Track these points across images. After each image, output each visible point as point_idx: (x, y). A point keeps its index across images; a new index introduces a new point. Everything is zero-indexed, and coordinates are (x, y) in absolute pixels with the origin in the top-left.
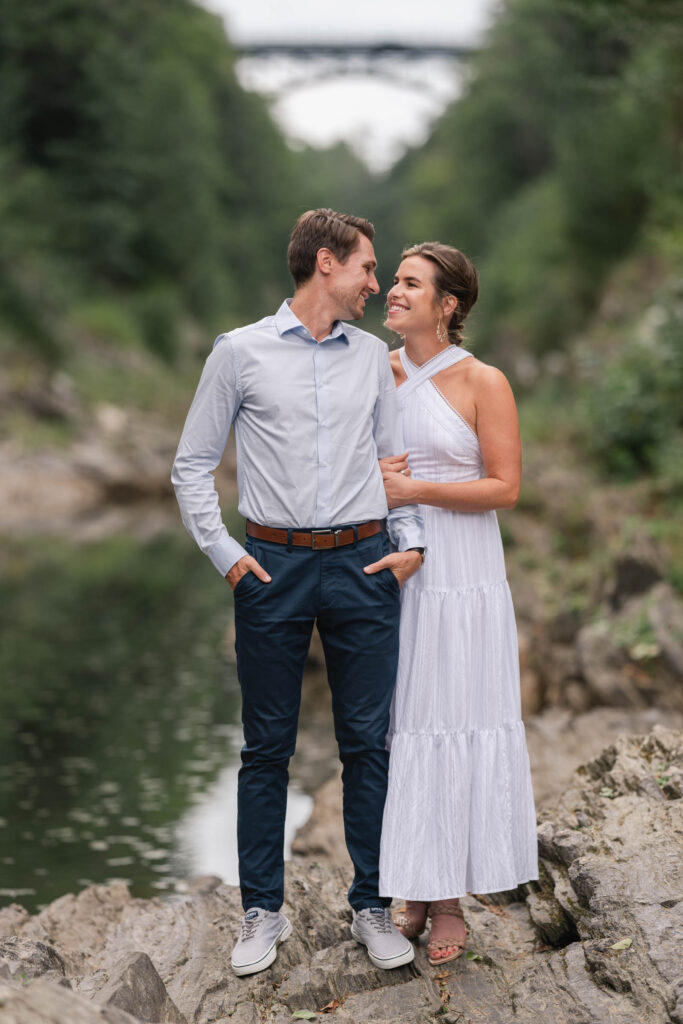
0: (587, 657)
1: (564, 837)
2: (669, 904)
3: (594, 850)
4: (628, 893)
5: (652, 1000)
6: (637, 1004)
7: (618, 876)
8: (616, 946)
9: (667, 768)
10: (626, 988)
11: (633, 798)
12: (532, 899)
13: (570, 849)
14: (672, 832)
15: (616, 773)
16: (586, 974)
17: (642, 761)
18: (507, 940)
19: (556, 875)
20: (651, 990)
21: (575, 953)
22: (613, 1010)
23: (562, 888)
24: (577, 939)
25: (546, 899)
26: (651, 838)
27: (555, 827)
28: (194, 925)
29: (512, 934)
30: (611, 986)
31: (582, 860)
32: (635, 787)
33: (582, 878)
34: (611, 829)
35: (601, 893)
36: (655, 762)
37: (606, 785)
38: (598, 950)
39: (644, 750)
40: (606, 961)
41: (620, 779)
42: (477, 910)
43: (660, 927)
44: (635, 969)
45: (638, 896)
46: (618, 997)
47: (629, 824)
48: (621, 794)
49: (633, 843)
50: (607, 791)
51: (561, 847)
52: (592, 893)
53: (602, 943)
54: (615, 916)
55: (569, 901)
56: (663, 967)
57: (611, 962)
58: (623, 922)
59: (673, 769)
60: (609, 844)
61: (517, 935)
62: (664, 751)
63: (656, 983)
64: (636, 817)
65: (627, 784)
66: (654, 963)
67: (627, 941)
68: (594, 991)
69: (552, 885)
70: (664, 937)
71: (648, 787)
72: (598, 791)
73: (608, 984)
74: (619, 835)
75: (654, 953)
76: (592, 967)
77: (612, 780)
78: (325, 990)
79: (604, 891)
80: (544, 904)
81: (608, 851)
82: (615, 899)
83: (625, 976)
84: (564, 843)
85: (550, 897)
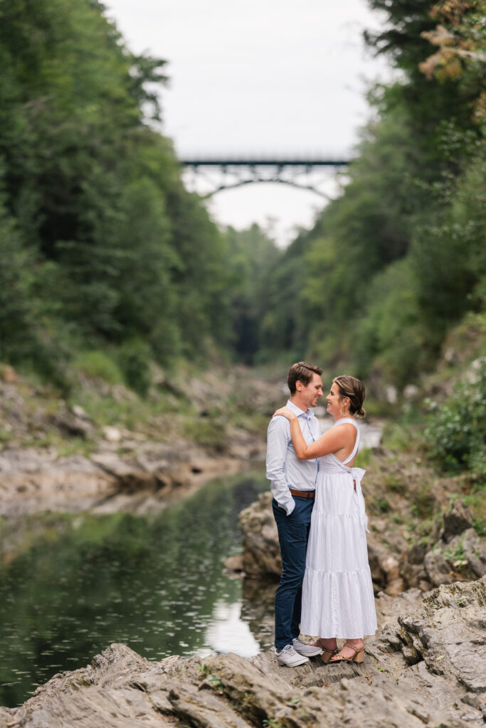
0: (430, 566)
1: (417, 622)
2: (459, 644)
3: (429, 626)
4: (443, 640)
5: (452, 676)
6: (446, 678)
7: (439, 634)
8: (438, 659)
9: (460, 597)
10: (442, 673)
11: (446, 608)
12: (404, 648)
13: (419, 627)
14: (461, 618)
15: (439, 599)
16: (426, 670)
17: (450, 594)
18: (394, 665)
19: (414, 638)
20: (451, 673)
21: (422, 665)
22: (437, 681)
23: (417, 643)
24: (423, 660)
25: (410, 648)
26: (453, 621)
27: (413, 619)
28: (262, 662)
29: (396, 663)
30: (436, 674)
31: (424, 630)
32: (447, 604)
33: (424, 636)
34: (436, 619)
35: (432, 641)
36: (456, 594)
37: (435, 604)
38: (431, 660)
39: (451, 590)
40: (434, 664)
41: (441, 602)
42: (381, 655)
43: (456, 651)
44: (445, 666)
45: (447, 641)
46: (438, 677)
47: (444, 617)
48: (441, 607)
49: (445, 623)
50: (436, 607)
51: (416, 626)
52: (428, 641)
53: (432, 658)
54: (438, 649)
55: (419, 647)
56: (455, 665)
57: (436, 664)
58: (441, 651)
59: (463, 597)
60: (436, 624)
61: (398, 663)
62: (460, 590)
63: (453, 670)
64: (447, 614)
65: (444, 603)
66: (452, 663)
67: (442, 657)
68: (429, 675)
69: (412, 641)
70: (456, 655)
71: (452, 604)
72: (432, 606)
73: (435, 672)
74: (440, 621)
75: (452, 660)
76: (429, 667)
77: (438, 602)
78: (321, 681)
79: (433, 640)
80: (409, 649)
81: (435, 626)
82: (438, 642)
83: (441, 669)
84: (417, 624)
85: (412, 647)
